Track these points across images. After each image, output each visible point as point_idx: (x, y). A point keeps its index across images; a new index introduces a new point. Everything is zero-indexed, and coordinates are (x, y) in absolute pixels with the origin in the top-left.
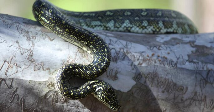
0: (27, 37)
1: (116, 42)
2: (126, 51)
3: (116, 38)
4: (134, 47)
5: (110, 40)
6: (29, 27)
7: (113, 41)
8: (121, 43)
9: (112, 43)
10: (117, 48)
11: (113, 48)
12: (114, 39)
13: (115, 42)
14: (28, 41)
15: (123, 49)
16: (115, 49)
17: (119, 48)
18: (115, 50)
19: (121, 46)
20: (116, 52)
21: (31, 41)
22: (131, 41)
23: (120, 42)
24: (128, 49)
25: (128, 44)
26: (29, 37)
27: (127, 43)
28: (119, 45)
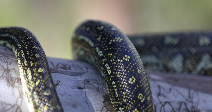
0: (8, 80)
1: (170, 90)
2: (192, 109)
3: (168, 83)
4: (205, 101)
5: (159, 87)
6: (9, 61)
7: (164, 89)
8: (179, 92)
9: (162, 92)
10: (174, 102)
11: (166, 103)
12: (166, 86)
13: (168, 91)
14: (11, 87)
15: (185, 104)
16: (171, 104)
17: (178, 103)
18: (171, 106)
19: (179, 98)
20: (173, 109)
21: (16, 87)
22: (197, 90)
23: (177, 90)
24: (194, 105)
25: (193, 94)
26: (12, 81)
27: (189, 93)
28: (176, 97)
